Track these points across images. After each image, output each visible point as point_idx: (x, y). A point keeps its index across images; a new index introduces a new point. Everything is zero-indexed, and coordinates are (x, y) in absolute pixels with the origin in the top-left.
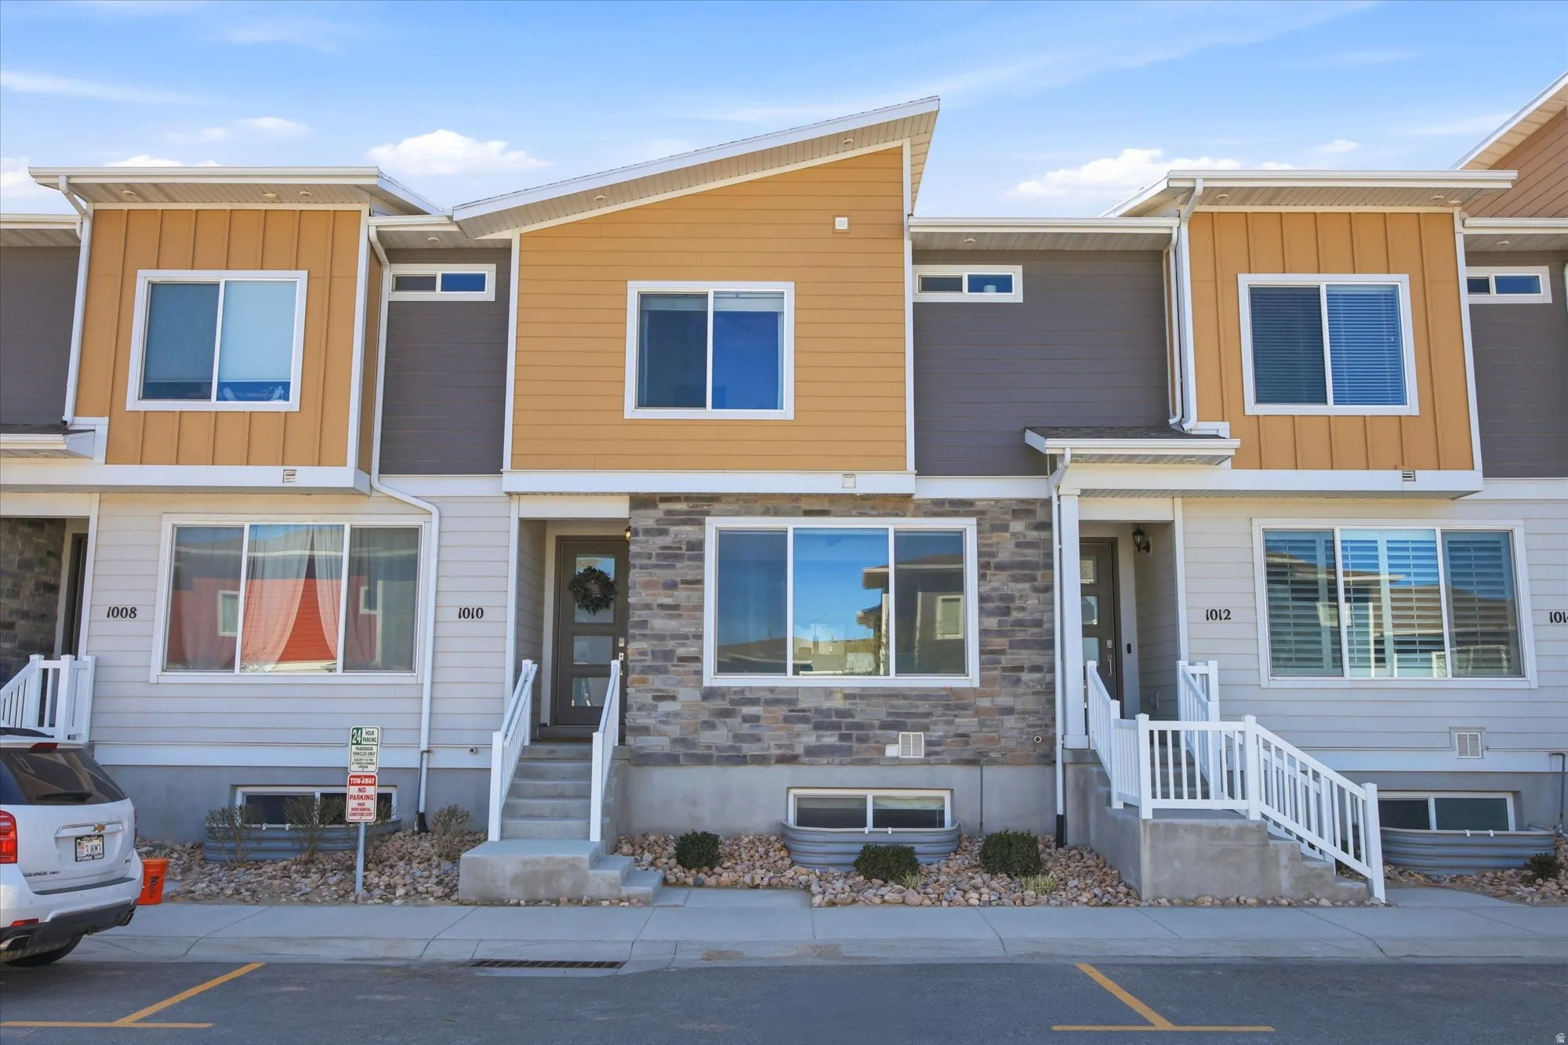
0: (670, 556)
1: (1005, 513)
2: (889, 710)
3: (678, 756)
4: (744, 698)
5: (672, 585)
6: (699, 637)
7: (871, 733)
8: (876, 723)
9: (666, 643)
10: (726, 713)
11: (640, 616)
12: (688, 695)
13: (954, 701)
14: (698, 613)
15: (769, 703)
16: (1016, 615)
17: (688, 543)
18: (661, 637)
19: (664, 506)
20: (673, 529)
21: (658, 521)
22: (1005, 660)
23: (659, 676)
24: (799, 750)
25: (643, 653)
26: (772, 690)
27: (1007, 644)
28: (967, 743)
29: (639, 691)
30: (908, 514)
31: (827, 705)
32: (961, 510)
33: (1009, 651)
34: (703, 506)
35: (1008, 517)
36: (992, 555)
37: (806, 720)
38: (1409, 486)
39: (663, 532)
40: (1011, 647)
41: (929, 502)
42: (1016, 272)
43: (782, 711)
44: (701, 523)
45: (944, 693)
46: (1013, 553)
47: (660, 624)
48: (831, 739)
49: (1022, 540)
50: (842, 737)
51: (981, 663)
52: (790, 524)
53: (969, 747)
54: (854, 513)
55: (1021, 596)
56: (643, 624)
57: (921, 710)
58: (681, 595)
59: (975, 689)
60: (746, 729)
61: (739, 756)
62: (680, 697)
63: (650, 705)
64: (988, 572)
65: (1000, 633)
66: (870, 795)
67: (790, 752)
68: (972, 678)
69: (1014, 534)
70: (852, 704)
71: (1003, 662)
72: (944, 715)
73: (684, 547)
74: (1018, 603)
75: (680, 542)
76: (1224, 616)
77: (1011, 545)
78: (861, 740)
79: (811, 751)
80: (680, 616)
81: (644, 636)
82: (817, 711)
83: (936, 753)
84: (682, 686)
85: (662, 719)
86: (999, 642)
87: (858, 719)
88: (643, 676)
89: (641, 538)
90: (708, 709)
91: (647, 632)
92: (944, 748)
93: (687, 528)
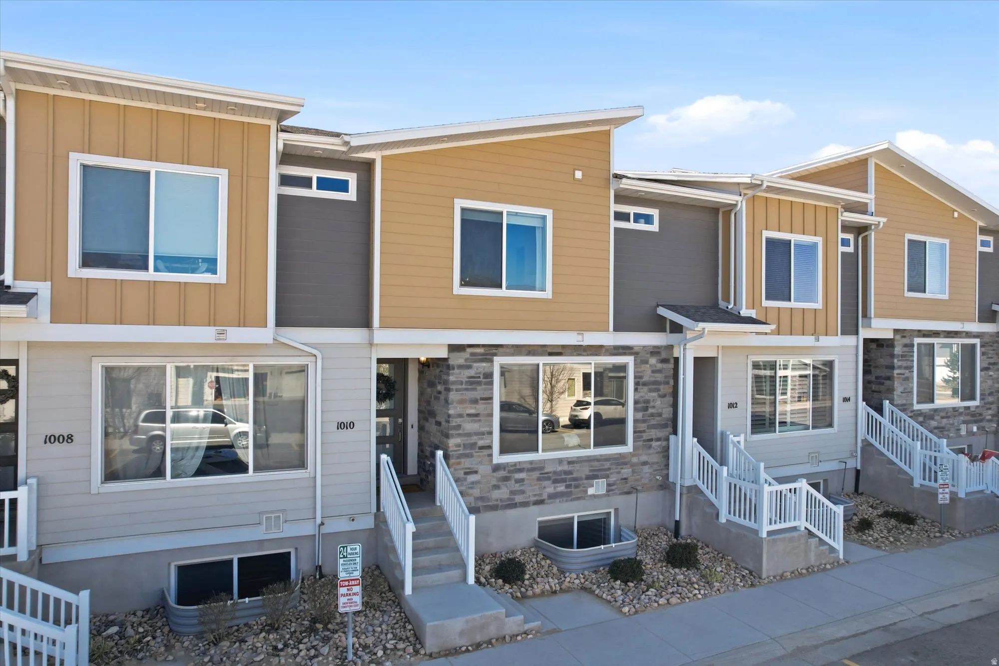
0: (473, 382)
1: (647, 354)
2: (590, 469)
3: (479, 507)
4: (517, 468)
5: (475, 401)
6: (491, 433)
7: (581, 482)
8: (584, 476)
9: (472, 438)
10: (506, 479)
11: (456, 422)
12: (484, 469)
13: (620, 461)
14: (489, 419)
15: (529, 470)
16: (651, 411)
17: (484, 374)
18: (468, 435)
19: (469, 350)
20: (475, 365)
21: (466, 360)
22: (645, 436)
23: (468, 460)
24: (545, 496)
25: (459, 446)
26: (531, 462)
27: (646, 427)
28: (626, 483)
29: (456, 471)
30: (602, 355)
31: (560, 468)
32: (627, 351)
33: (647, 431)
34: (493, 350)
35: (649, 356)
36: (641, 377)
37: (548, 479)
38: (817, 344)
39: (469, 367)
40: (648, 429)
41: (612, 347)
43: (536, 474)
44: (492, 361)
45: (616, 456)
46: (650, 377)
47: (469, 426)
48: (561, 488)
49: (654, 369)
50: (568, 486)
51: (634, 438)
52: (541, 360)
53: (627, 485)
54: (575, 353)
55: (653, 400)
56: (459, 427)
57: (606, 467)
58: (481, 408)
59: (631, 453)
60: (517, 487)
61: (513, 504)
62: (480, 471)
63: (463, 478)
64: (639, 387)
65: (644, 421)
66: (576, 515)
67: (541, 498)
68: (628, 448)
69: (651, 366)
70: (573, 467)
71: (644, 437)
72: (616, 468)
73: (482, 377)
74: (652, 404)
75: (480, 373)
76: (735, 406)
77: (649, 372)
78: (577, 487)
79: (552, 496)
80: (480, 420)
81: (459, 435)
82: (555, 473)
83: (612, 490)
84: (481, 464)
85: (470, 486)
86: (643, 426)
87: (574, 475)
88: (458, 460)
89: (456, 371)
90: (496, 477)
91: (460, 432)
92: (616, 487)
93: (484, 364)
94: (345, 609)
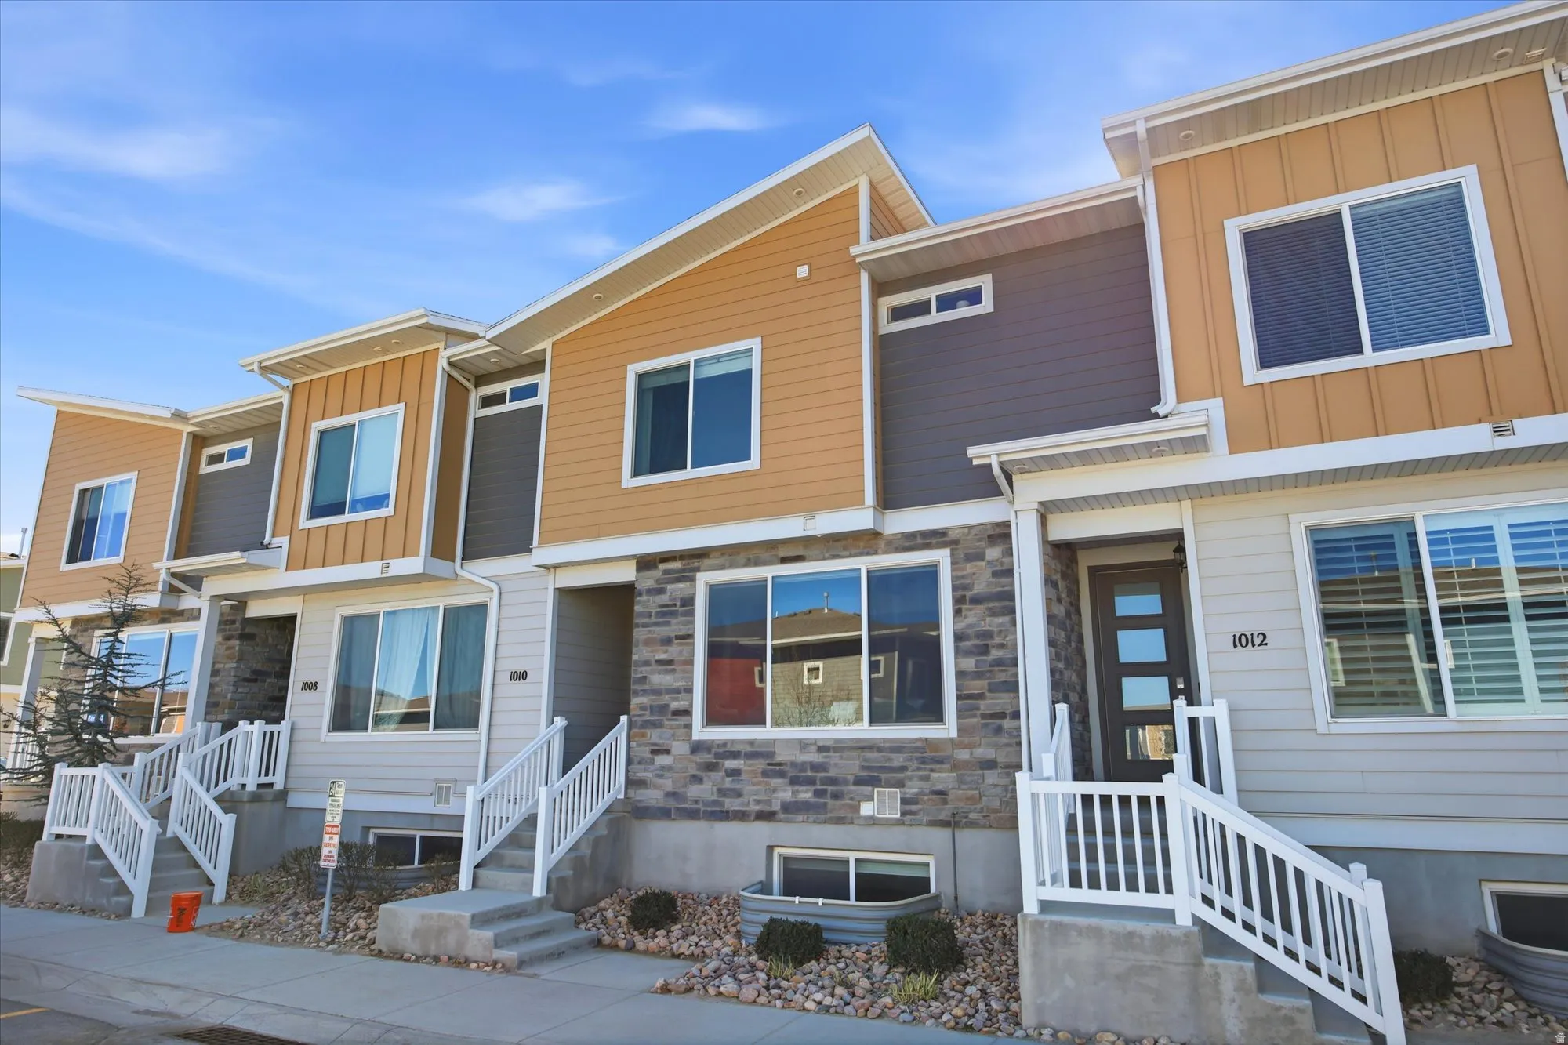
0: (667, 613)
1: (979, 540)
2: (863, 764)
3: (670, 810)
4: (727, 751)
5: (667, 641)
6: (689, 690)
7: (845, 788)
8: (851, 778)
9: (662, 697)
10: (710, 767)
11: (641, 672)
12: (680, 748)
13: (928, 755)
14: (688, 667)
15: (749, 756)
16: (995, 653)
17: (682, 600)
18: (657, 692)
19: (663, 565)
20: (669, 587)
21: (658, 581)
22: (984, 706)
23: (656, 730)
24: (776, 806)
25: (643, 708)
26: (751, 743)
27: (986, 687)
28: (945, 802)
29: (639, 745)
30: (879, 551)
31: (802, 758)
32: (934, 541)
33: (988, 694)
34: (693, 563)
35: (983, 544)
36: (965, 588)
37: (782, 774)
38: (1504, 443)
39: (661, 591)
40: (990, 691)
41: (900, 536)
42: (984, 282)
43: (760, 764)
44: (692, 580)
45: (919, 744)
46: (989, 584)
47: (659, 679)
48: (806, 795)
49: (998, 568)
50: (818, 794)
51: (959, 710)
52: (768, 573)
53: (947, 806)
54: (827, 555)
55: (1000, 632)
56: (643, 680)
57: (896, 764)
58: (674, 651)
59: (952, 740)
60: (728, 783)
61: (722, 811)
62: (673, 751)
63: (648, 758)
64: (964, 607)
65: (978, 675)
66: (852, 858)
67: (767, 808)
68: (949, 728)
69: (990, 563)
70: (826, 757)
71: (982, 707)
72: (919, 769)
73: (678, 604)
74: (997, 640)
75: (675, 599)
76: (1257, 641)
77: (988, 573)
78: (836, 796)
79: (787, 808)
80: (674, 670)
81: (645, 691)
82: (793, 764)
83: (911, 813)
84: (674, 740)
85: (658, 772)
86: (977, 686)
87: (832, 773)
88: (643, 731)
89: (645, 598)
90: (696, 763)
91: (647, 687)
92: (920, 807)
93: (681, 585)
94: (326, 864)
